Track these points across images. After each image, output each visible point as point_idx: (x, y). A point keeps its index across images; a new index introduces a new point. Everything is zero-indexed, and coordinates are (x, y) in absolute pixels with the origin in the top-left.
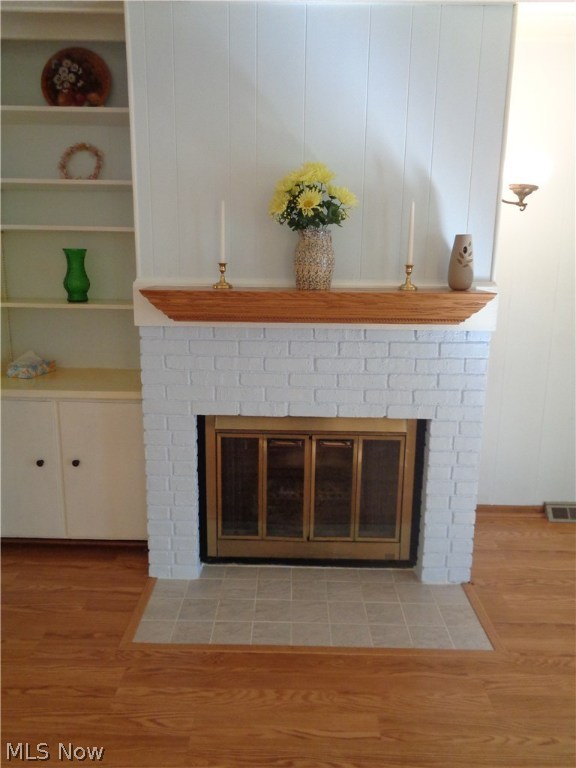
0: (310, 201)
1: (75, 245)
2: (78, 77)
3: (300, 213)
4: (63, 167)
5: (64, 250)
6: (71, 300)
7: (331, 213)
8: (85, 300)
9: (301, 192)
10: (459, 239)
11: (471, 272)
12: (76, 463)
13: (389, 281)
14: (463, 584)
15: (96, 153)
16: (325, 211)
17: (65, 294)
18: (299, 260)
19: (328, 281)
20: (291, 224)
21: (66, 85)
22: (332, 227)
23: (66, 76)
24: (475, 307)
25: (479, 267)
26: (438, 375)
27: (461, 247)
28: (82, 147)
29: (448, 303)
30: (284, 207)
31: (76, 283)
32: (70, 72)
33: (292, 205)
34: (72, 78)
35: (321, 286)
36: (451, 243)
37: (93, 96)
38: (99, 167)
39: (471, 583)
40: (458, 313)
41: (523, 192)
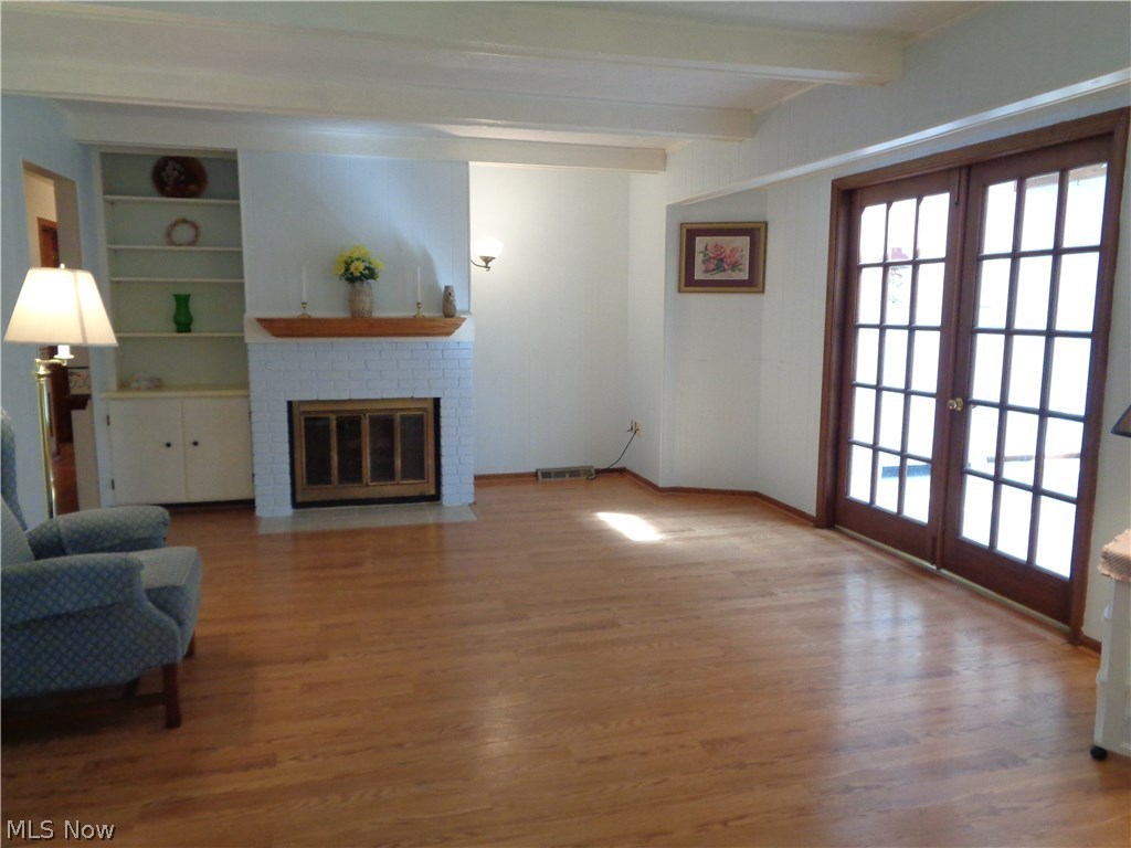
0: (357, 268)
1: (183, 292)
2: (181, 174)
3: (352, 274)
4: (169, 234)
5: (175, 295)
6: (179, 331)
7: (371, 274)
8: (189, 331)
9: (352, 262)
10: (447, 288)
11: (455, 307)
12: (196, 444)
13: (408, 313)
14: (470, 505)
15: (195, 226)
16: (366, 272)
17: (174, 327)
18: (352, 300)
19: (371, 312)
20: (347, 279)
21: (172, 178)
22: (371, 281)
23: (171, 172)
24: (457, 326)
25: (459, 304)
26: (443, 369)
27: (448, 293)
28: (184, 221)
29: (441, 324)
30: (343, 271)
31: (183, 319)
32: (174, 169)
33: (347, 269)
34: (176, 174)
35: (367, 316)
36: (443, 289)
37: (193, 187)
38: (197, 236)
39: (475, 503)
40: (447, 330)
41: (487, 260)
